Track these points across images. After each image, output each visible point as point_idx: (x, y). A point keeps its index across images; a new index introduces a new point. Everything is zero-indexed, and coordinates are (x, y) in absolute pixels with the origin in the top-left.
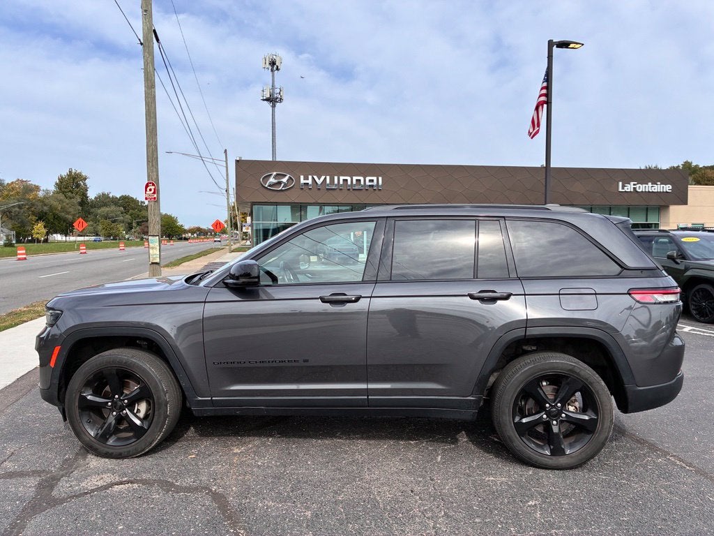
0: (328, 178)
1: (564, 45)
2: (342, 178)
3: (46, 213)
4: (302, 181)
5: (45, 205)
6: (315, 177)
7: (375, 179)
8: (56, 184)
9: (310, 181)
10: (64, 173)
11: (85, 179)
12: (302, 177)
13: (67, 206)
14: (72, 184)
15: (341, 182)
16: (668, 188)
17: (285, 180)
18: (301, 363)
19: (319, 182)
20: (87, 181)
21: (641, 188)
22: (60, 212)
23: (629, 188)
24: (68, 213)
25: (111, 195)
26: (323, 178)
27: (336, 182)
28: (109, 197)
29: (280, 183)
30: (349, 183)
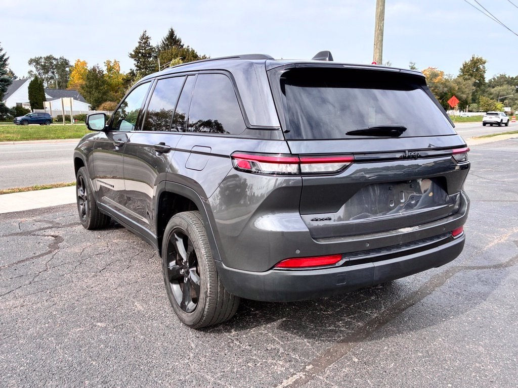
3: (446, 94)
5: (446, 87)
8: (461, 69)
10: (468, 60)
11: (484, 63)
13: (464, 87)
14: (473, 69)
20: (485, 65)
22: (458, 92)
24: (463, 93)
25: (507, 76)
28: (506, 78)
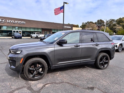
0: (14, 21)
1: (66, 3)
2: (17, 21)
4: (8, 21)
6: (11, 21)
7: (24, 22)
9: (9, 21)
12: (7, 20)
15: (17, 22)
16: (70, 27)
17: (3, 21)
18: (71, 57)
19: (12, 22)
21: (67, 27)
23: (65, 27)
26: (12, 21)
27: (15, 22)
29: (2, 21)
30: (18, 22)
